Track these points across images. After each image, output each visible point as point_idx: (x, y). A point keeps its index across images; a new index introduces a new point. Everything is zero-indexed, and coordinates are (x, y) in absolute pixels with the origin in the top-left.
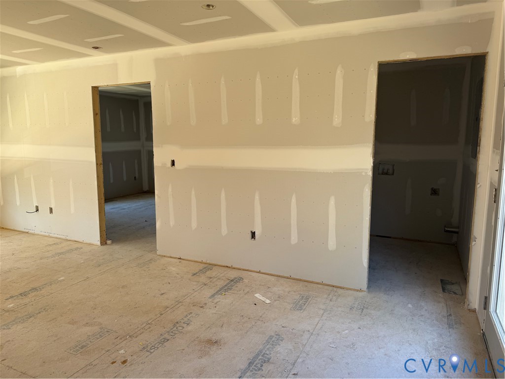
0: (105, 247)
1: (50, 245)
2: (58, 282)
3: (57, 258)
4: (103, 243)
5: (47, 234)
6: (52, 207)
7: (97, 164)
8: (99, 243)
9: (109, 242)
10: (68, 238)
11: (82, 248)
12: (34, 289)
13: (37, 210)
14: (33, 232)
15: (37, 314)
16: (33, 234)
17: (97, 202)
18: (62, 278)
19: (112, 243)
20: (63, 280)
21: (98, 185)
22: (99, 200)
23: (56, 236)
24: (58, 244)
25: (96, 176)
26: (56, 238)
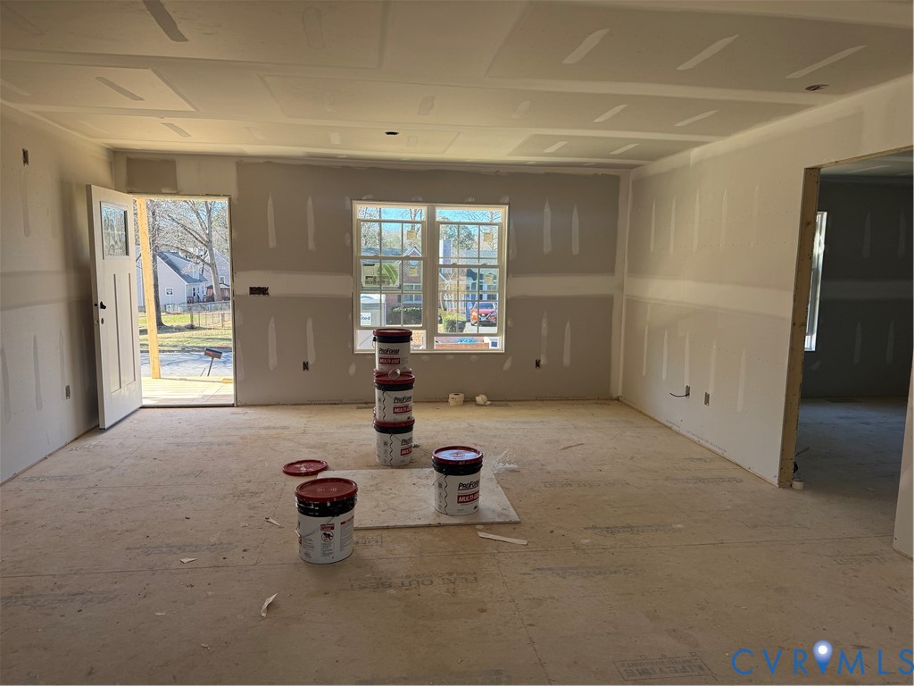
0: (786, 493)
1: (692, 459)
2: (670, 530)
3: (690, 485)
4: (785, 482)
5: (696, 439)
6: (708, 393)
7: (794, 324)
8: (775, 481)
9: (797, 485)
10: (726, 455)
11: (741, 481)
12: (630, 528)
13: (687, 395)
14: (677, 429)
15: (612, 572)
16: (678, 433)
17: (783, 399)
18: (679, 526)
19: (805, 488)
20: (679, 530)
21: (789, 366)
22: (787, 395)
23: (708, 445)
24: (705, 461)
25: (788, 348)
26: (709, 450)
